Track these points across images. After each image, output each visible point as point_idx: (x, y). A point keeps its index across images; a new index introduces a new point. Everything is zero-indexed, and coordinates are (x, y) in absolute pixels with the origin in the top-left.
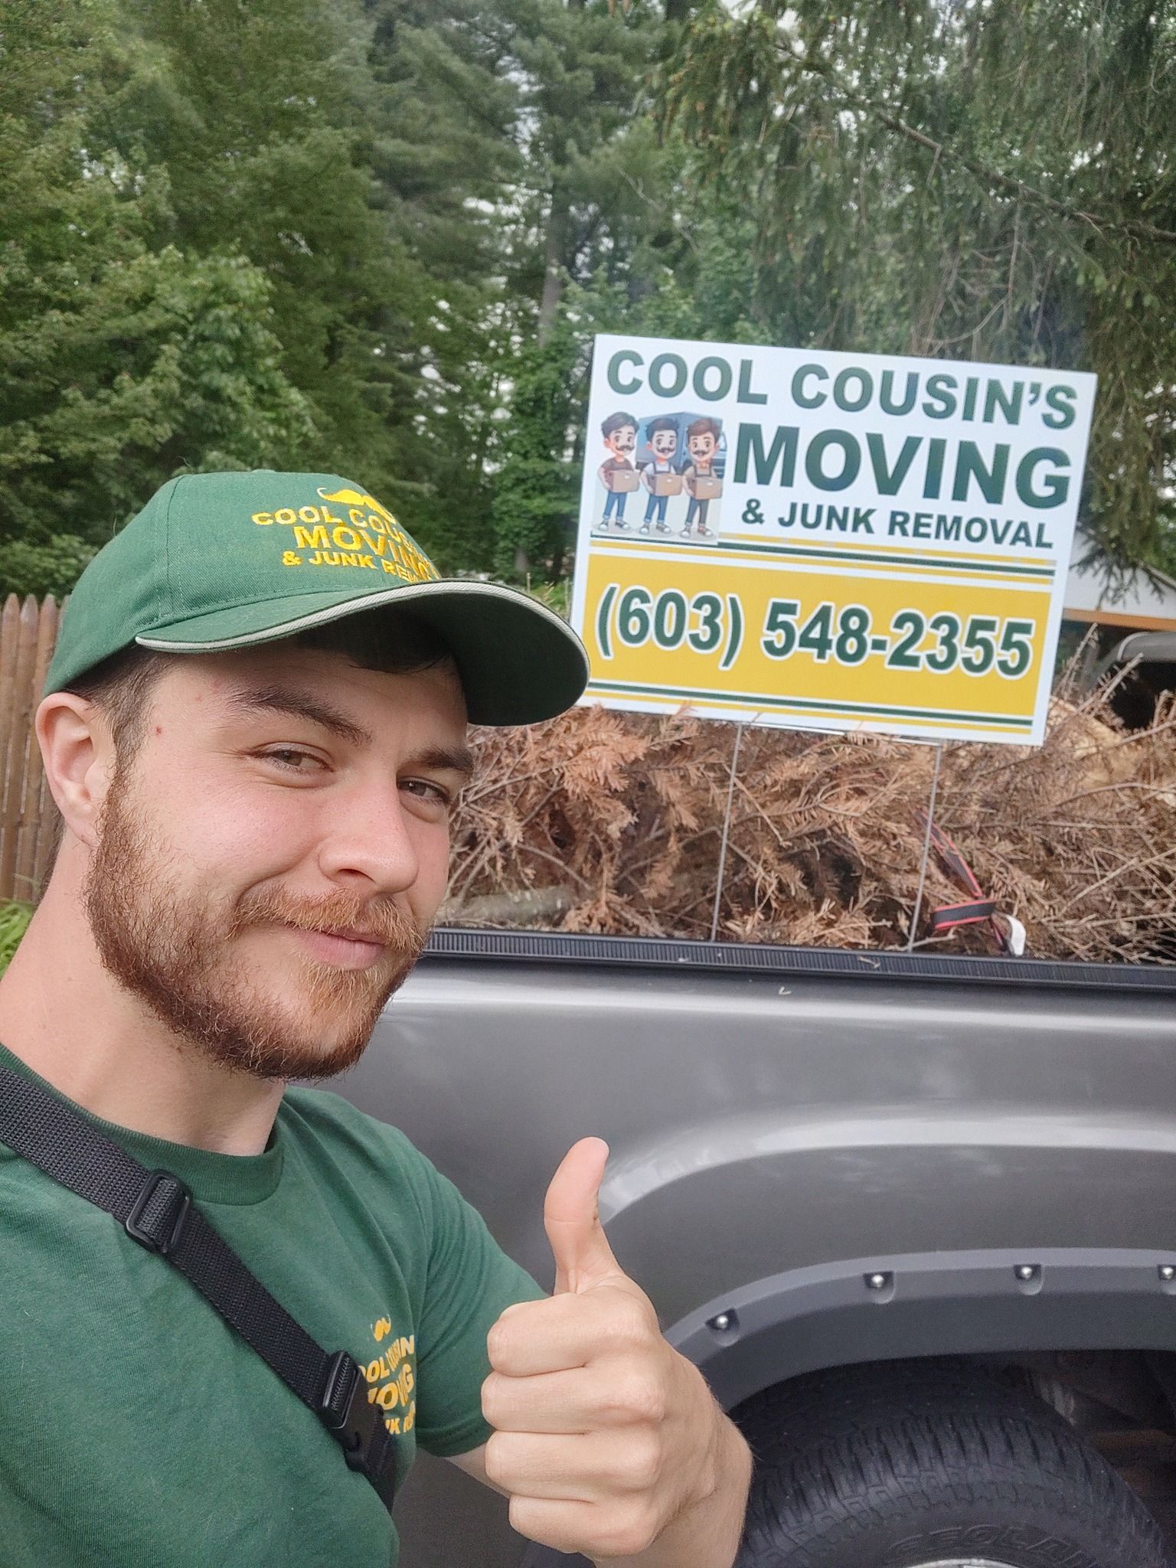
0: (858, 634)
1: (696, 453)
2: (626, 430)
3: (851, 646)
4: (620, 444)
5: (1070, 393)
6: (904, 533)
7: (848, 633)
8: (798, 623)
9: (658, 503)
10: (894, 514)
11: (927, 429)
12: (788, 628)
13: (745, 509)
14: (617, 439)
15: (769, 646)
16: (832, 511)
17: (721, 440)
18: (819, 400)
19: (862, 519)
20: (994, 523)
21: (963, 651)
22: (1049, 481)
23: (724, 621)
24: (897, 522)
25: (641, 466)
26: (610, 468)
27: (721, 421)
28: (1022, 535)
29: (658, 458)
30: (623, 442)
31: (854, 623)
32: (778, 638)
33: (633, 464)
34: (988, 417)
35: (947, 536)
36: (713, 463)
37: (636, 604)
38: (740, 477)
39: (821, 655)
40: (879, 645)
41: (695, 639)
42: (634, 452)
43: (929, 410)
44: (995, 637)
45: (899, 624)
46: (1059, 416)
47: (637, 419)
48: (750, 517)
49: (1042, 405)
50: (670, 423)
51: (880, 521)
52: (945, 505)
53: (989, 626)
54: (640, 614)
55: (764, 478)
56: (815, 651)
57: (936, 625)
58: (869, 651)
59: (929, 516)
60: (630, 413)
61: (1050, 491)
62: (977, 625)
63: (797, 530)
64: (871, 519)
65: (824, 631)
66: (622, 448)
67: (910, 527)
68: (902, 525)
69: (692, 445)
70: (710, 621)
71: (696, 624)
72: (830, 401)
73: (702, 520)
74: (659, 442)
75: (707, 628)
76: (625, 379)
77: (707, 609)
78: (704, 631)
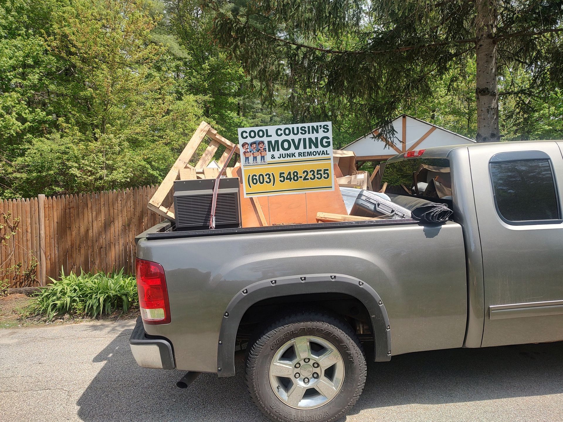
0: (297, 176)
1: (260, 148)
2: (247, 145)
3: (296, 178)
5: (327, 126)
6: (302, 156)
7: (295, 176)
8: (285, 175)
9: (255, 158)
10: (299, 153)
11: (302, 137)
12: (283, 177)
13: (271, 156)
15: (281, 181)
16: (287, 154)
17: (265, 145)
18: (281, 134)
19: (293, 155)
20: (318, 152)
21: (316, 176)
22: (326, 142)
23: (271, 177)
24: (300, 154)
25: (250, 152)
26: (245, 153)
27: (264, 141)
28: (323, 153)
29: (253, 150)
30: (246, 148)
31: (295, 174)
32: (282, 179)
34: (313, 133)
35: (309, 156)
36: (264, 149)
37: (254, 177)
38: (269, 151)
39: (290, 181)
40: (301, 177)
41: (267, 182)
42: (249, 149)
43: (302, 133)
44: (322, 172)
45: (304, 173)
46: (326, 130)
47: (248, 143)
48: (273, 158)
49: (322, 129)
50: (254, 143)
51: (297, 155)
52: (308, 150)
53: (321, 170)
54: (256, 179)
55: (274, 150)
57: (310, 172)
58: (299, 179)
59: (306, 152)
61: (327, 144)
62: (318, 171)
63: (282, 159)
64: (295, 154)
65: (290, 176)
68: (301, 155)
69: (259, 146)
70: (268, 178)
71: (266, 178)
72: (283, 134)
73: (264, 160)
74: (253, 147)
76: (244, 136)
77: (268, 176)
78: (268, 180)
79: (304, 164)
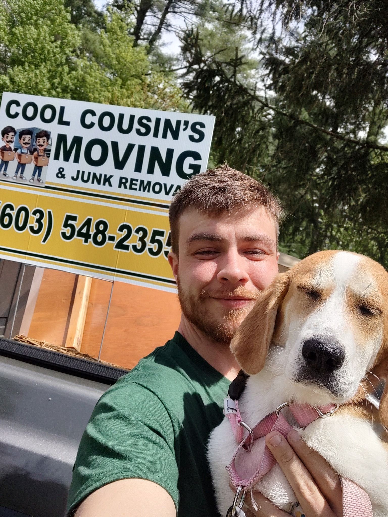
0: (103, 233)
1: (39, 145)
2: (11, 134)
3: (99, 238)
4: (8, 140)
5: (202, 126)
6: (125, 187)
7: (98, 232)
8: (77, 225)
9: (21, 166)
10: (121, 178)
11: (137, 140)
12: (72, 227)
13: (58, 172)
14: (7, 138)
15: (64, 235)
16: (95, 175)
17: (50, 140)
18: (92, 125)
19: (107, 180)
20: (165, 185)
21: (149, 245)
22: (192, 166)
23: (45, 221)
24: (123, 182)
25: (16, 150)
26: (3, 149)
27: (50, 132)
29: (23, 147)
30: (9, 139)
31: (101, 227)
32: (68, 231)
33: (13, 149)
34: (165, 136)
35: (144, 190)
36: (46, 150)
37: (8, 211)
38: (57, 157)
39: (86, 241)
40: (112, 238)
41: (32, 228)
42: (13, 143)
43: (138, 132)
44: (164, 239)
45: (121, 229)
46: (197, 136)
47: (16, 129)
48: (60, 175)
49: (189, 132)
50: (28, 132)
51: (115, 181)
52: (144, 176)
53: (161, 234)
54: (10, 215)
55: (66, 159)
56: (83, 239)
57: (137, 231)
58: (107, 241)
59: (137, 180)
60: (13, 127)
62: (156, 233)
63: (79, 183)
64: (111, 180)
65: (88, 230)
66: (8, 142)
67: (128, 185)
68: (124, 184)
69: (37, 142)
70: (39, 221)
71: (33, 222)
72: (96, 126)
73: (39, 175)
74: (24, 140)
75: (37, 224)
76: (12, 112)
77: (38, 215)
78: (36, 225)
79: (127, 208)
